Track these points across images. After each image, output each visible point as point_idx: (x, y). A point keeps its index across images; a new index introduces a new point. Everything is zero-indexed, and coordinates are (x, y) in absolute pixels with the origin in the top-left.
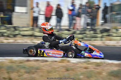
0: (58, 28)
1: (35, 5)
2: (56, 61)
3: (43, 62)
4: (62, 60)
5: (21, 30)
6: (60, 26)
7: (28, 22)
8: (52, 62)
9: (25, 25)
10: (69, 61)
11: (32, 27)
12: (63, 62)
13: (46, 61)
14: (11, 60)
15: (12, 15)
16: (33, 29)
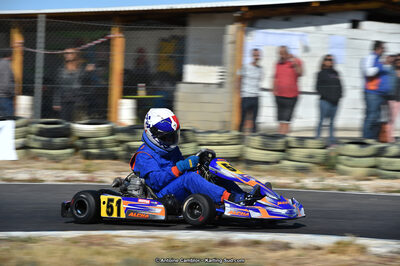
0: (325, 134)
1: (248, 60)
2: (318, 248)
3: (274, 250)
4: (339, 243)
5: (204, 142)
6: (332, 128)
7: (226, 116)
8: (305, 249)
9: (217, 126)
10: (363, 250)
11: (237, 133)
12: (343, 253)
13: (287, 246)
14: (169, 240)
15: (174, 91)
16: (240, 140)
